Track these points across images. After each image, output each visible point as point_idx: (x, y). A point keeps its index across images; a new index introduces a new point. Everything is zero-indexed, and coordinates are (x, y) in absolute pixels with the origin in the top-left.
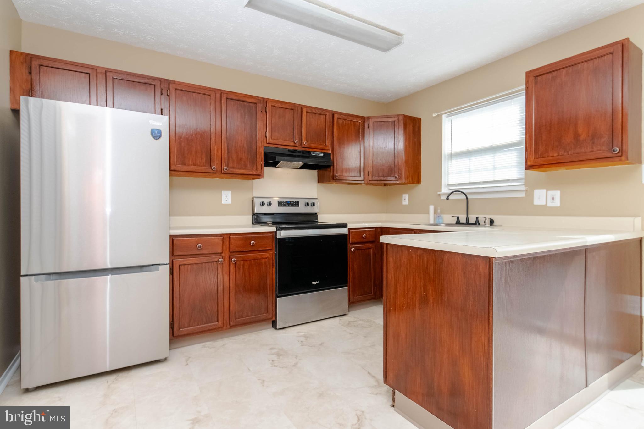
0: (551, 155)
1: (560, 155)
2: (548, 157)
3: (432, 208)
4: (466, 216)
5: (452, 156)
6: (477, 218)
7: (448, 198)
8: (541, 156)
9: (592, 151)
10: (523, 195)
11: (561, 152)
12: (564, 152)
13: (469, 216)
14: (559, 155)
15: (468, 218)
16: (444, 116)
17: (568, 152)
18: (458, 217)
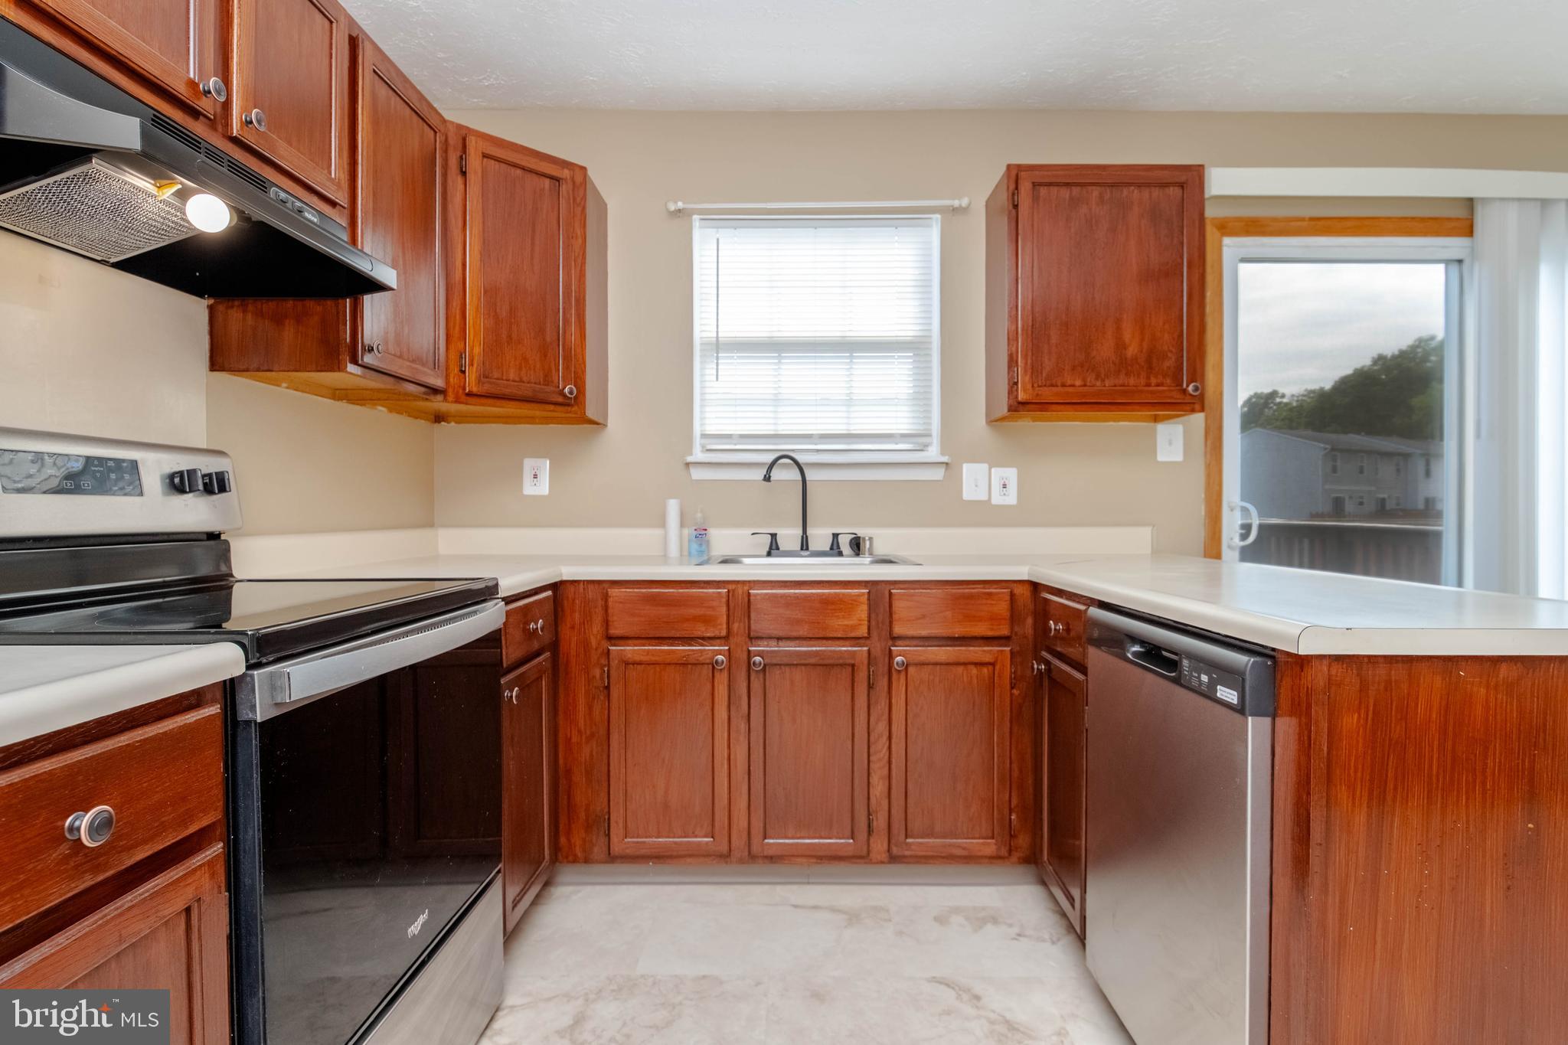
0: (1069, 382)
1: (1088, 384)
2: (1063, 385)
3: (673, 507)
4: (800, 532)
5: (719, 347)
6: (835, 536)
7: (770, 477)
8: (1048, 383)
9: (1148, 385)
10: (938, 474)
11: (1090, 378)
12: (1097, 379)
13: (809, 531)
14: (1085, 385)
15: (807, 537)
16: (696, 217)
17: (1103, 380)
18: (774, 536)
